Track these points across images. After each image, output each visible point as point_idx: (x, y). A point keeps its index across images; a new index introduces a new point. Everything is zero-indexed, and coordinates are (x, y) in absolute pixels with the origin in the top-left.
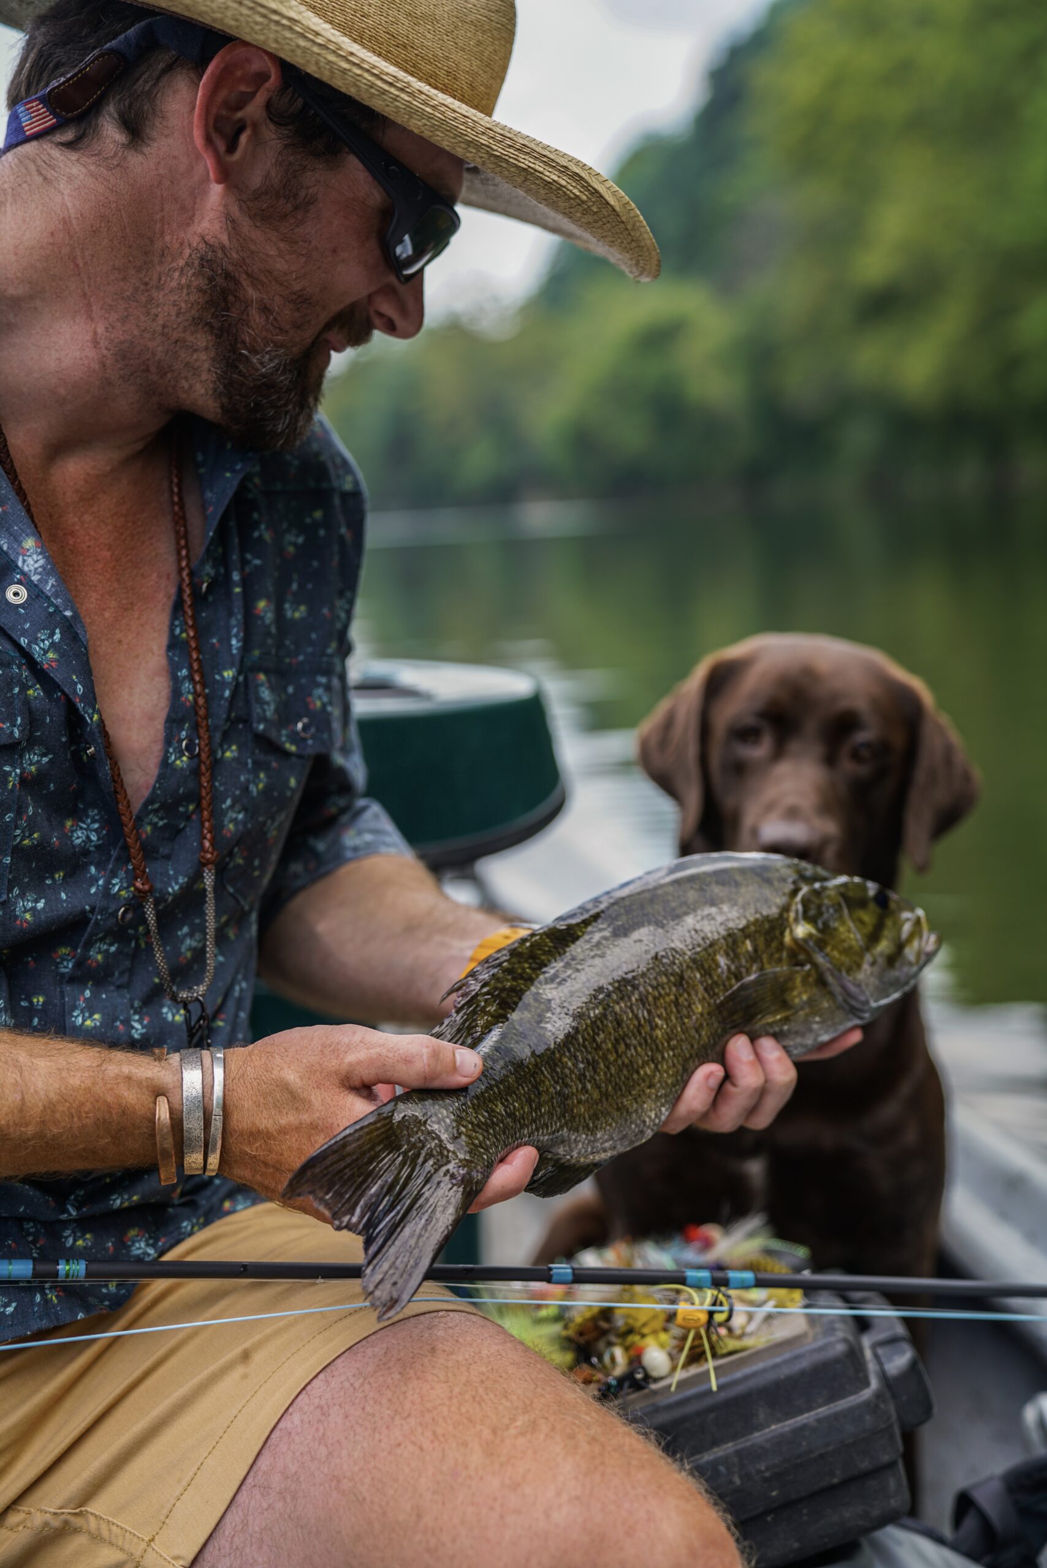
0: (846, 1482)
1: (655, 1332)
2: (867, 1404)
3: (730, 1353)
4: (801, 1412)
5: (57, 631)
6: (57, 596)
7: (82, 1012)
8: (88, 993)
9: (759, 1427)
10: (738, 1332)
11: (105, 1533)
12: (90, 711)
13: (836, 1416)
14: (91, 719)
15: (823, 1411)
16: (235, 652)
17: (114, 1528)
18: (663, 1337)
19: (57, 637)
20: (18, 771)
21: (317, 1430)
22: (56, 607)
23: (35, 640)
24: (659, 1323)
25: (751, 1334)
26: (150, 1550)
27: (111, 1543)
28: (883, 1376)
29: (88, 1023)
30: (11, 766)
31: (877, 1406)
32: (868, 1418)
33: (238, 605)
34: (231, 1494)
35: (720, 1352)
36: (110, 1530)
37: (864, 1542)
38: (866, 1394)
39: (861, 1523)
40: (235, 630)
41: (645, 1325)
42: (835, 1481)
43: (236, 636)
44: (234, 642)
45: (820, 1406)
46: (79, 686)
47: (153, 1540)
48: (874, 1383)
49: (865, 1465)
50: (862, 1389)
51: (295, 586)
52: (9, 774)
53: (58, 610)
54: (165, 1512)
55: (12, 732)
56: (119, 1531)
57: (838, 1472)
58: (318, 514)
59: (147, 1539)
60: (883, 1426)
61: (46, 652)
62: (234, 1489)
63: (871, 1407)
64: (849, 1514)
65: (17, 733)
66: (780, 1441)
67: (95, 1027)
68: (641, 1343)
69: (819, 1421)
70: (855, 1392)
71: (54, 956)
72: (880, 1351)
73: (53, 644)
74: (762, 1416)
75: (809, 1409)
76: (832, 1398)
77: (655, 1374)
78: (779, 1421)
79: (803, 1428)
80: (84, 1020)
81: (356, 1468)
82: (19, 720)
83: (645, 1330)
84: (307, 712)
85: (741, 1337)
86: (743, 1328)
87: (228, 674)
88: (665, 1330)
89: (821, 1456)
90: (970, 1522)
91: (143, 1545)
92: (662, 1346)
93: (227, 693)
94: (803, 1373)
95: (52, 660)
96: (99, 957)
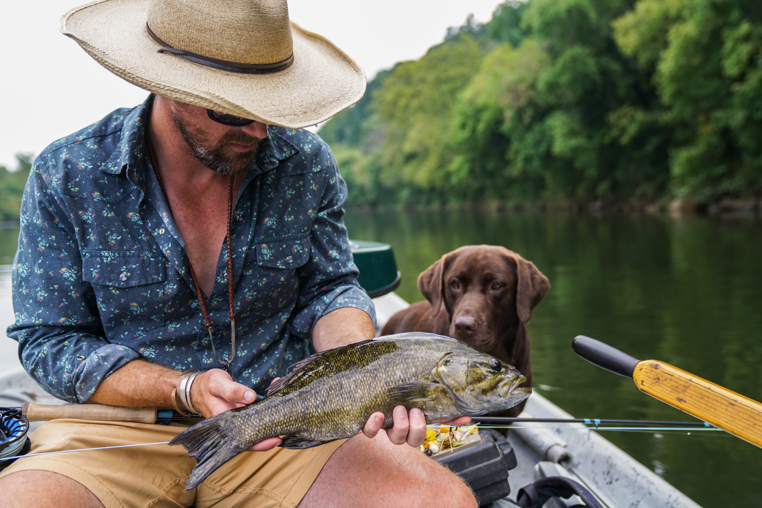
0: (492, 485)
1: (433, 440)
2: (499, 461)
3: (457, 446)
4: (479, 464)
5: (170, 243)
6: (172, 232)
7: (206, 359)
8: (206, 353)
9: (467, 468)
10: (459, 440)
11: (270, 495)
12: (181, 270)
13: (490, 465)
14: (181, 272)
15: (486, 463)
16: (249, 240)
17: (273, 494)
18: (435, 441)
19: (170, 246)
20: (162, 291)
21: (340, 465)
22: (172, 235)
23: (163, 247)
24: (434, 438)
25: (462, 441)
26: (284, 501)
27: (272, 498)
28: (503, 454)
29: (209, 362)
30: (160, 289)
31: (502, 462)
32: (499, 465)
33: (253, 224)
34: (310, 485)
35: (454, 446)
36: (271, 494)
37: (494, 503)
38: (499, 459)
39: (496, 497)
40: (251, 232)
41: (429, 438)
42: (489, 484)
43: (251, 235)
44: (249, 236)
45: (485, 462)
46: (176, 262)
47: (285, 498)
48: (501, 456)
49: (498, 479)
50: (498, 457)
51: (290, 209)
52: (159, 292)
53: (172, 236)
54: (289, 489)
55: (158, 279)
56: (274, 494)
57: (490, 482)
58: (301, 183)
59: (283, 497)
60: (504, 468)
61: (167, 251)
62: (311, 484)
63: (500, 462)
64: (492, 494)
65: (160, 279)
66: (473, 472)
67: (211, 363)
68: (429, 443)
69: (485, 466)
70: (496, 458)
71: (191, 345)
72: (501, 447)
73: (169, 248)
74: (467, 465)
75: (482, 463)
76: (489, 460)
77: (434, 452)
78: (472, 466)
79: (480, 468)
80: (207, 361)
81: (355, 475)
82: (161, 275)
83: (430, 440)
84: (292, 254)
85: (460, 441)
86: (460, 439)
87: (244, 249)
88: (435, 440)
89: (485, 477)
90: (523, 498)
91: (282, 499)
92: (435, 444)
93: (243, 255)
94: (480, 452)
95: (168, 253)
96: (206, 342)
